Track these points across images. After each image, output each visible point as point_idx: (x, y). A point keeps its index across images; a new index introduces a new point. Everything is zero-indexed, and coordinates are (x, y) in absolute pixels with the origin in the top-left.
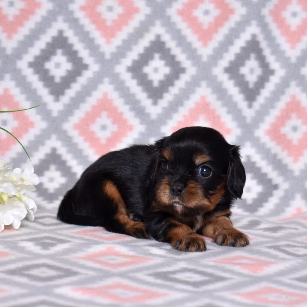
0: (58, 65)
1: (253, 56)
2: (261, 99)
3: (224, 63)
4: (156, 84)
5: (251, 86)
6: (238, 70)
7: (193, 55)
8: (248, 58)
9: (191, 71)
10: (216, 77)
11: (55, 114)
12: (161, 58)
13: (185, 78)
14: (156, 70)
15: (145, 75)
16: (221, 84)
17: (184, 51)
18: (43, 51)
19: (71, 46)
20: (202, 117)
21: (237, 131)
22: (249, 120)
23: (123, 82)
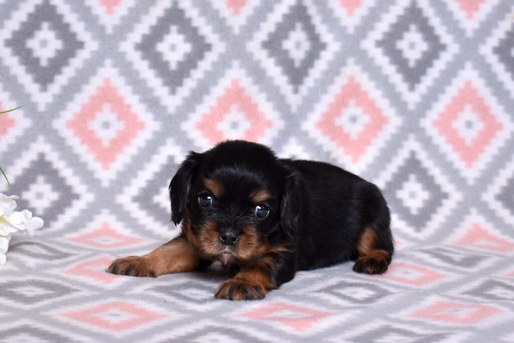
0: (44, 44)
1: (299, 25)
2: (309, 82)
3: (262, 35)
4: (173, 66)
5: (297, 64)
6: (280, 45)
7: (221, 26)
8: (292, 28)
9: (219, 47)
10: (251, 54)
11: (42, 108)
12: (180, 32)
13: (211, 57)
14: (173, 48)
15: (160, 55)
16: (258, 63)
17: (209, 22)
18: (23, 24)
19: (60, 17)
20: (234, 107)
21: (280, 124)
22: (294, 109)
23: (130, 64)
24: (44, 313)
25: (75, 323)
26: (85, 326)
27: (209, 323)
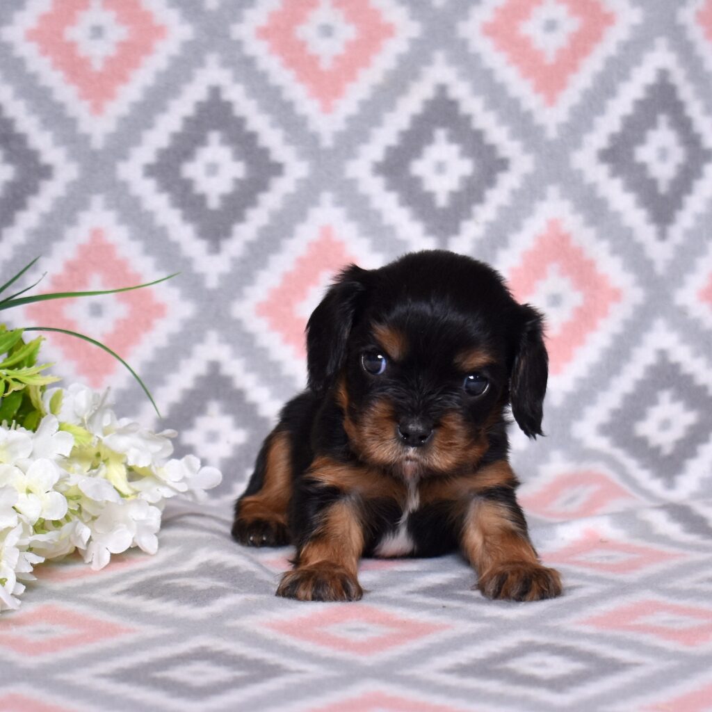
0: (213, 169)
1: (663, 119)
2: (685, 220)
3: (598, 139)
4: (442, 201)
5: (663, 188)
6: (631, 155)
7: (524, 127)
8: (652, 124)
9: (522, 164)
10: (580, 173)
11: (212, 282)
12: (452, 139)
13: (508, 182)
14: (440, 168)
15: (417, 181)
16: (592, 188)
17: (502, 120)
18: (176, 137)
19: (240, 122)
20: (553, 269)
21: (635, 295)
22: (660, 268)
23: (365, 199)
25: (289, 640)
26: (307, 646)
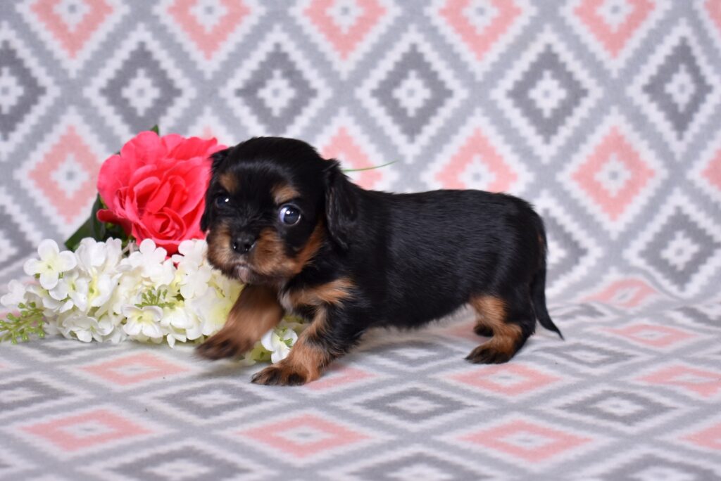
0: (411, 93)
1: (683, 67)
2: (694, 128)
3: (643, 78)
4: (547, 114)
5: (681, 109)
6: (662, 89)
7: (598, 70)
8: (676, 70)
9: (596, 93)
10: (631, 99)
11: (409, 160)
12: (554, 77)
13: (587, 104)
14: (547, 94)
15: (532, 102)
16: (638, 108)
17: (585, 66)
18: (390, 73)
19: (428, 65)
20: (613, 157)
21: (663, 173)
22: (678, 157)
23: (501, 112)
24: (431, 376)
25: (466, 386)
26: (476, 389)
27: (606, 387)
